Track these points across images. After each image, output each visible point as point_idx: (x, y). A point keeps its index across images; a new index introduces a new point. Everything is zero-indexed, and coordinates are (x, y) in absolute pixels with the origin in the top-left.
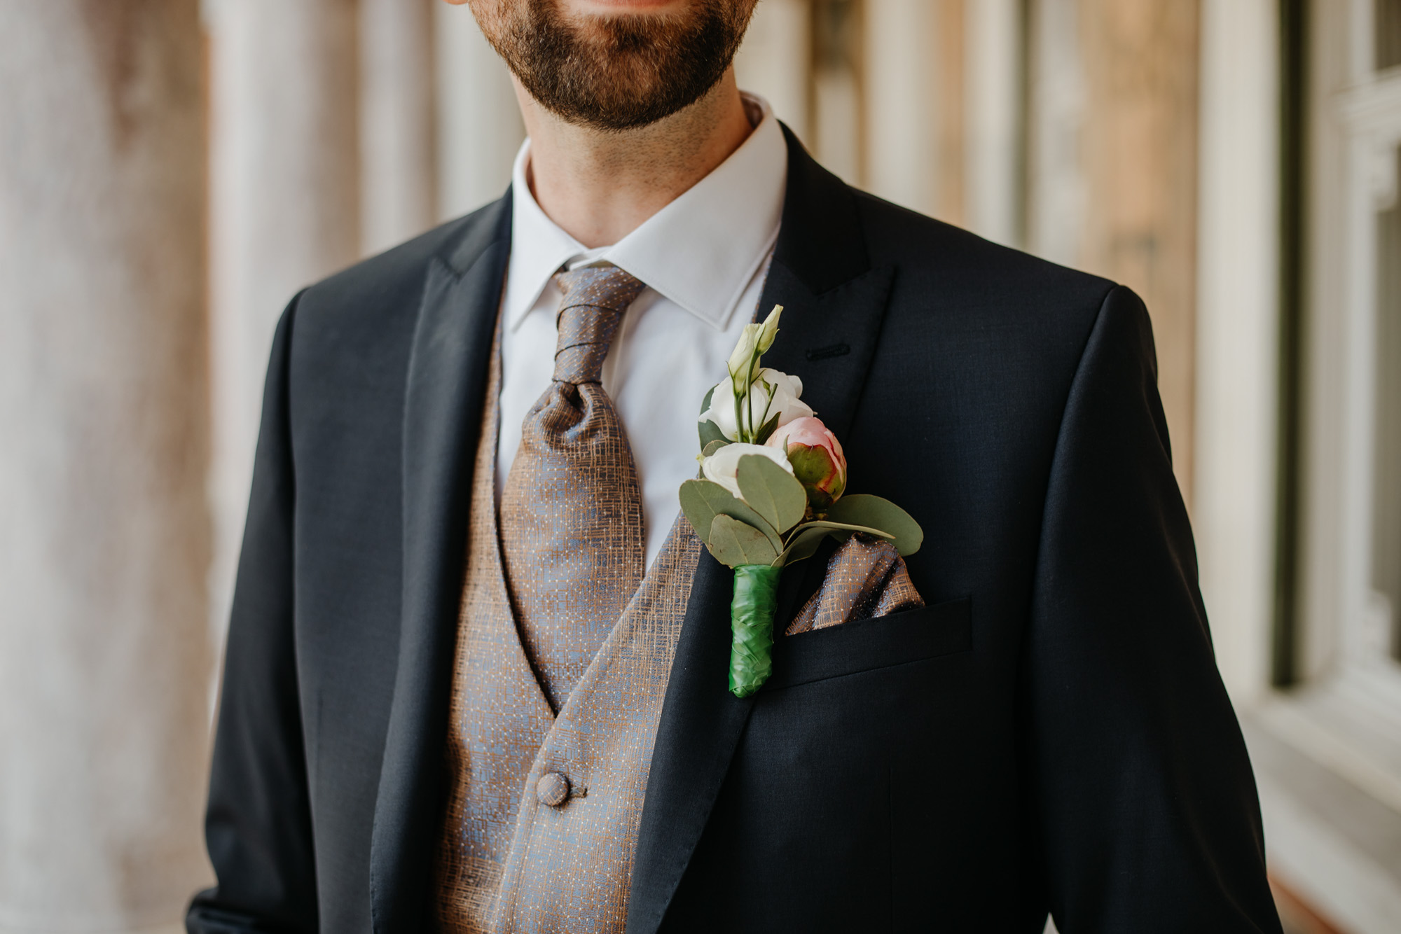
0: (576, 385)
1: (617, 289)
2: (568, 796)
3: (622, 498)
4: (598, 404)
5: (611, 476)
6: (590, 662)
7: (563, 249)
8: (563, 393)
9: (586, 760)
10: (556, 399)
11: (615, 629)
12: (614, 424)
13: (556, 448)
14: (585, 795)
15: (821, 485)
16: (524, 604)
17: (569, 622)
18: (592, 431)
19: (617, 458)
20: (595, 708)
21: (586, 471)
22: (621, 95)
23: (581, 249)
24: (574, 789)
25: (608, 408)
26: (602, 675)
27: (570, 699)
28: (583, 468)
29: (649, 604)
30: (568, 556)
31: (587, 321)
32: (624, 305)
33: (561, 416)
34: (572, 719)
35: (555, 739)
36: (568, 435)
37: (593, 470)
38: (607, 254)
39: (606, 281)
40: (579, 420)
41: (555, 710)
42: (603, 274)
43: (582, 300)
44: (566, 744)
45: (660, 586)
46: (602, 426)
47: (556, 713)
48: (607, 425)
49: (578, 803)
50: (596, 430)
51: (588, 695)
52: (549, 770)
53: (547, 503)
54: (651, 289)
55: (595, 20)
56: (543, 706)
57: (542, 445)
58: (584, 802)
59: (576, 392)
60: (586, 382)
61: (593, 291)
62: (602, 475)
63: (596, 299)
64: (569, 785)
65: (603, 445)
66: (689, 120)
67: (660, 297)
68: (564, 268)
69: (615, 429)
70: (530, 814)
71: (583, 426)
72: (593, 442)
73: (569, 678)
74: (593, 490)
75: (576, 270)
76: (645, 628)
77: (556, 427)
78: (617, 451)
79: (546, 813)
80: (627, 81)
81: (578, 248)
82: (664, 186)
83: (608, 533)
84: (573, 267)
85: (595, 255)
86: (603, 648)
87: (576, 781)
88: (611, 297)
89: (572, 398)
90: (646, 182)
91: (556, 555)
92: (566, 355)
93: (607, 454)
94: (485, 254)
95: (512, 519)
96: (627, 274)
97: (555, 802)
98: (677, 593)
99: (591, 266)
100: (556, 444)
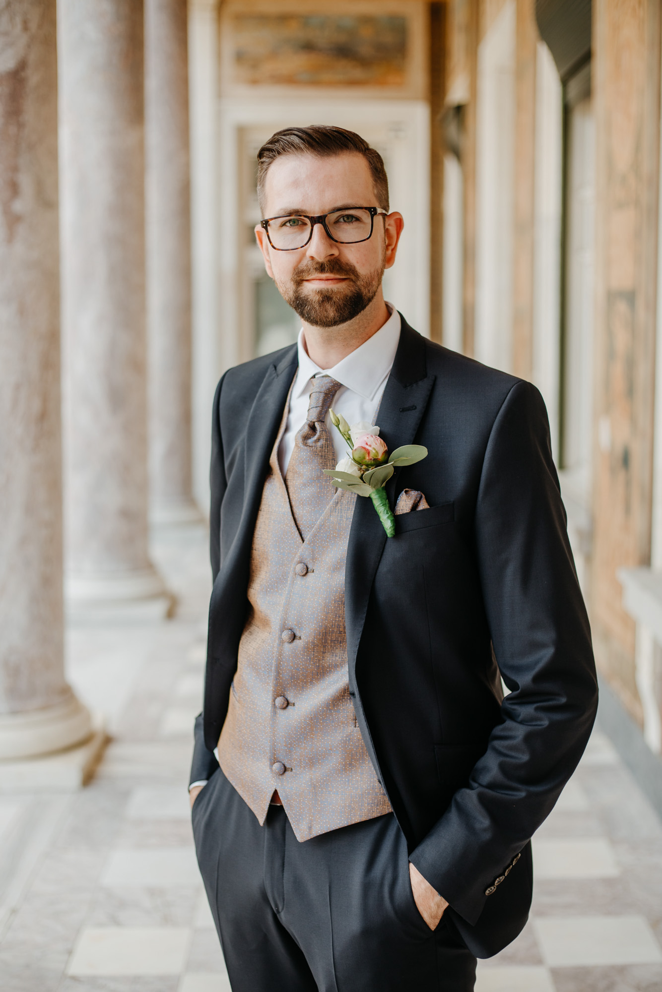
0: (314, 422)
1: (331, 386)
2: (307, 571)
3: (329, 465)
4: (321, 430)
5: (325, 456)
6: (315, 524)
7: (314, 370)
8: (309, 426)
9: (314, 559)
10: (307, 428)
11: (325, 511)
12: (327, 437)
13: (305, 445)
14: (313, 572)
15: (367, 458)
16: (293, 503)
17: (309, 510)
18: (319, 440)
19: (327, 450)
20: (318, 540)
21: (316, 454)
22: (324, 318)
23: (320, 370)
24: (309, 569)
25: (325, 431)
26: (320, 528)
27: (307, 537)
28: (315, 453)
29: (338, 503)
30: (309, 486)
31: (319, 398)
32: (334, 391)
33: (308, 434)
34: (309, 544)
35: (303, 551)
36: (310, 441)
37: (318, 454)
38: (328, 372)
39: (327, 383)
40: (315, 435)
41: (303, 541)
42: (326, 380)
43: (318, 390)
44: (307, 553)
45: (342, 496)
46: (322, 438)
47: (303, 542)
48: (324, 437)
49: (310, 575)
50: (320, 439)
51: (315, 536)
52: (300, 562)
53: (302, 466)
54: (344, 386)
55: (314, 290)
56: (301, 541)
57: (301, 445)
58: (313, 574)
59: (314, 425)
60: (318, 421)
61: (322, 387)
62: (322, 456)
63: (324, 389)
64: (307, 568)
65: (322, 445)
66: (357, 321)
67: (348, 389)
68: (314, 377)
69: (327, 439)
70: (293, 578)
71: (316, 438)
72: (319, 444)
73: (308, 530)
74: (318, 462)
75: (318, 378)
76: (336, 512)
77: (306, 438)
78: (327, 447)
79: (299, 578)
80: (325, 313)
81: (318, 370)
82: (351, 346)
83: (323, 477)
84: (316, 376)
85: (325, 372)
86: (320, 519)
87: (310, 566)
88: (329, 389)
89: (313, 428)
90: (344, 346)
91: (304, 485)
92: (311, 411)
93: (324, 448)
94: (287, 369)
95: (291, 471)
96: (335, 381)
97: (302, 574)
98: (348, 499)
99: (323, 377)
100: (306, 444)
